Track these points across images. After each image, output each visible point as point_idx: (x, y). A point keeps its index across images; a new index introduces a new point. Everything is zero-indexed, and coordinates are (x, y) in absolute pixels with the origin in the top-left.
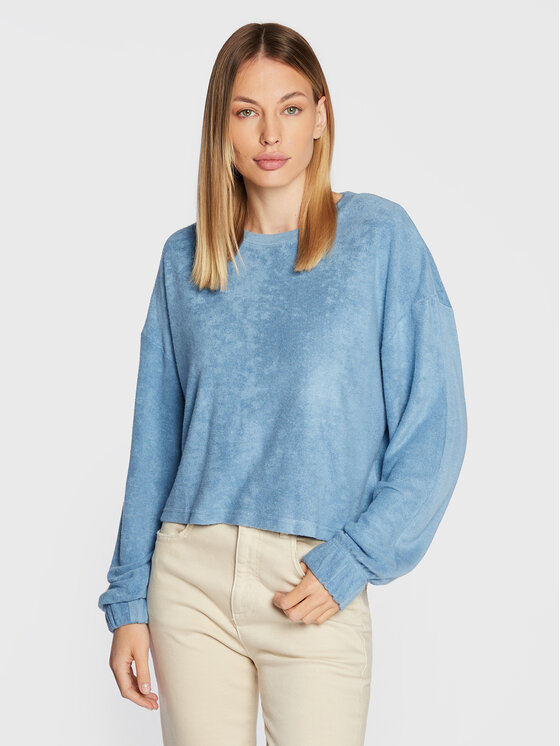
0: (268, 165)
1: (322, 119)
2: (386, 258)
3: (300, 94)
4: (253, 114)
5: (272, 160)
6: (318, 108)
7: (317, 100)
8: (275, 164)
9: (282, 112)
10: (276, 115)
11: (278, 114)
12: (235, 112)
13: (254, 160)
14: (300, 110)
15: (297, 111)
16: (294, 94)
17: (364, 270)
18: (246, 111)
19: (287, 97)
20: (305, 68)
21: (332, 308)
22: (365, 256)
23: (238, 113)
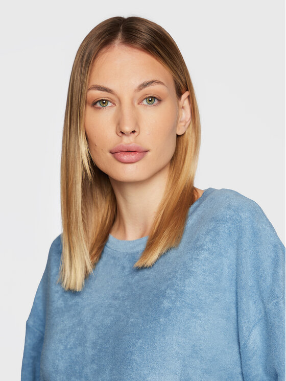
0: (125, 157)
1: (186, 115)
2: (233, 256)
3: (159, 82)
4: (110, 104)
5: (129, 151)
6: (181, 103)
7: (179, 94)
8: (133, 157)
9: (140, 102)
10: (132, 103)
11: (136, 104)
12: (91, 102)
13: (112, 153)
14: (160, 100)
15: (156, 102)
16: (152, 82)
17: (205, 271)
18: (103, 102)
19: (145, 85)
20: (166, 57)
21: (168, 313)
22: (207, 255)
23: (94, 104)
